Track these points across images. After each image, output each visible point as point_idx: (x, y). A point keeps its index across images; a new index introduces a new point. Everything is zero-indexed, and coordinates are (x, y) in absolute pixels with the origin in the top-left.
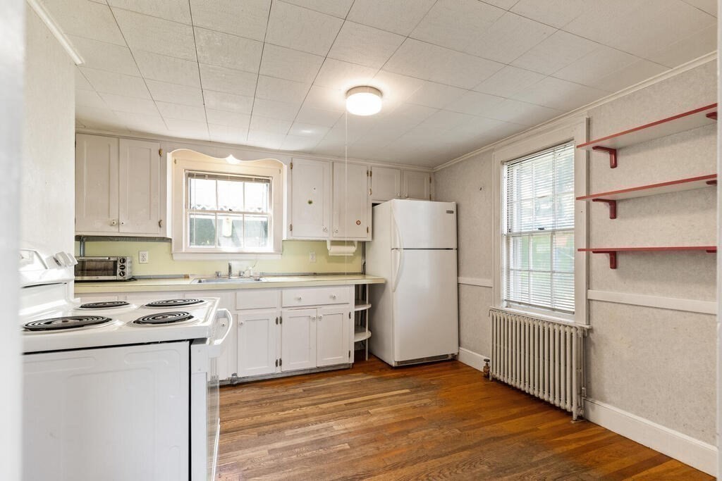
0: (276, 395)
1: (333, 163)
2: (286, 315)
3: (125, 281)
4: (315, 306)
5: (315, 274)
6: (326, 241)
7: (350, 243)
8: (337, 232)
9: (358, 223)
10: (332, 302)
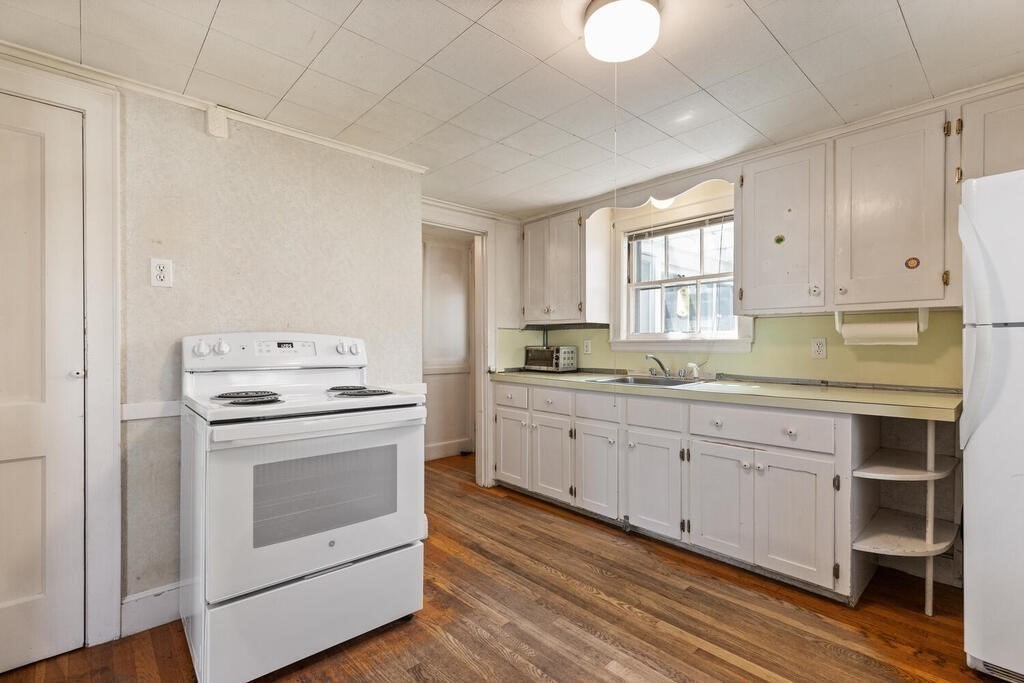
0: (651, 574)
1: (834, 142)
2: (697, 447)
3: (559, 373)
4: (751, 445)
5: (825, 384)
6: (832, 315)
7: (908, 315)
8: (843, 292)
9: (912, 263)
10: (786, 441)
